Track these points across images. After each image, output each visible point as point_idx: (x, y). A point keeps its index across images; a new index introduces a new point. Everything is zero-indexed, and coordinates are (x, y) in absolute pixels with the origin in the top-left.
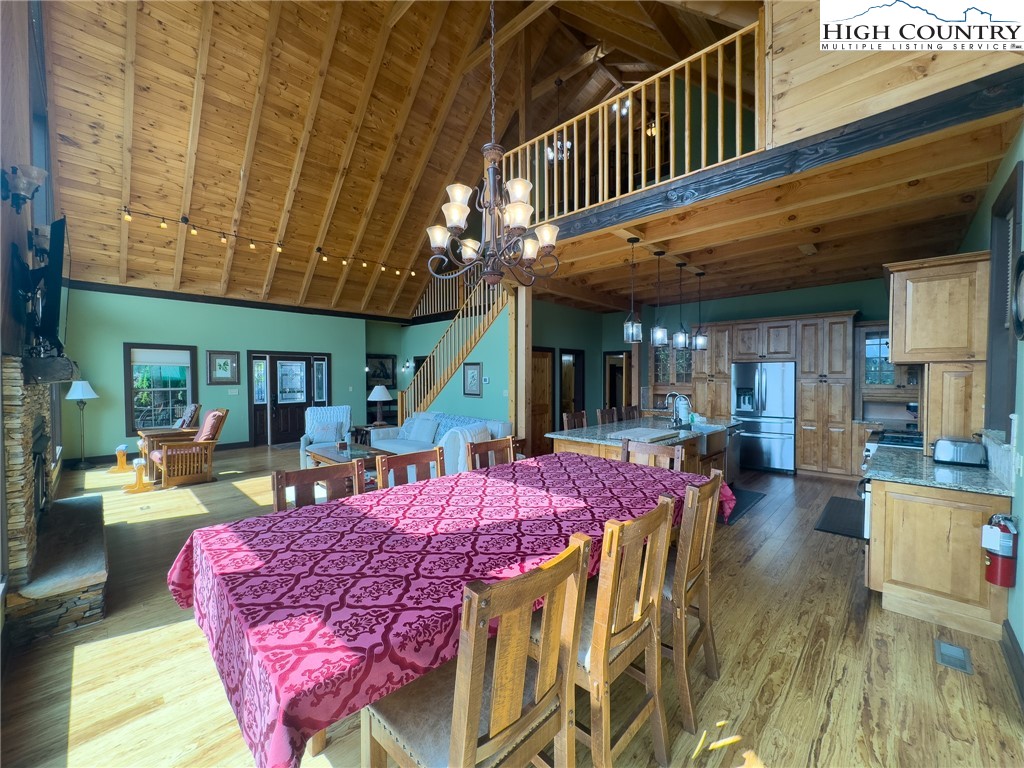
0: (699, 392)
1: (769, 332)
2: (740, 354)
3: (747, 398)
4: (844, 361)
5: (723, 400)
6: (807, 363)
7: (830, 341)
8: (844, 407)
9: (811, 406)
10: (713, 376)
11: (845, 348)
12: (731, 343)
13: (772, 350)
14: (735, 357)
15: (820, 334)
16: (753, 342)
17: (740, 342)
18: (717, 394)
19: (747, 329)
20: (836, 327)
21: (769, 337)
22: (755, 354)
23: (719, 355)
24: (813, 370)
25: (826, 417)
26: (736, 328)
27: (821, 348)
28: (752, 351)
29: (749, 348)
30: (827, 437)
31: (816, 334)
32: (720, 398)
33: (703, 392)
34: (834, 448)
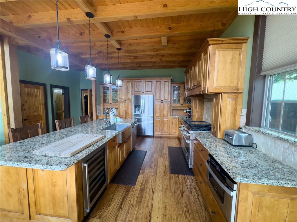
0: (121, 107)
1: (145, 84)
2: (136, 91)
3: (138, 109)
4: (168, 96)
5: (130, 110)
6: (157, 96)
7: (164, 88)
8: (168, 112)
9: (158, 111)
10: (126, 100)
11: (168, 91)
12: (132, 87)
13: (146, 91)
14: (134, 93)
15: (161, 85)
16: (140, 87)
17: (135, 87)
18: (127, 107)
19: (138, 82)
20: (166, 83)
21: (145, 85)
22: (141, 92)
23: (128, 92)
24: (159, 98)
25: (163, 115)
26: (134, 81)
27: (161, 90)
28: (140, 91)
29: (139, 89)
30: (163, 122)
31: (160, 85)
32: (129, 109)
33: (122, 107)
34: (165, 126)
